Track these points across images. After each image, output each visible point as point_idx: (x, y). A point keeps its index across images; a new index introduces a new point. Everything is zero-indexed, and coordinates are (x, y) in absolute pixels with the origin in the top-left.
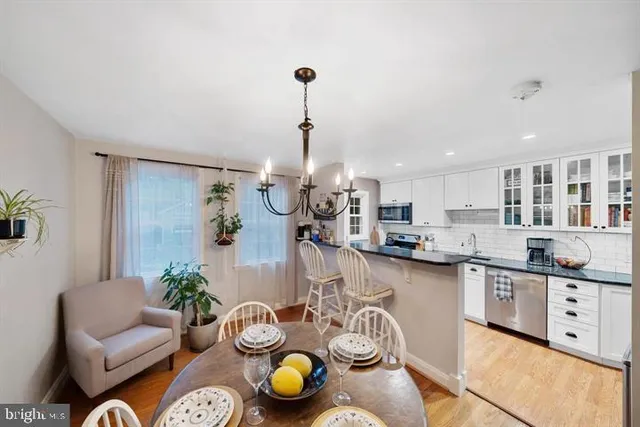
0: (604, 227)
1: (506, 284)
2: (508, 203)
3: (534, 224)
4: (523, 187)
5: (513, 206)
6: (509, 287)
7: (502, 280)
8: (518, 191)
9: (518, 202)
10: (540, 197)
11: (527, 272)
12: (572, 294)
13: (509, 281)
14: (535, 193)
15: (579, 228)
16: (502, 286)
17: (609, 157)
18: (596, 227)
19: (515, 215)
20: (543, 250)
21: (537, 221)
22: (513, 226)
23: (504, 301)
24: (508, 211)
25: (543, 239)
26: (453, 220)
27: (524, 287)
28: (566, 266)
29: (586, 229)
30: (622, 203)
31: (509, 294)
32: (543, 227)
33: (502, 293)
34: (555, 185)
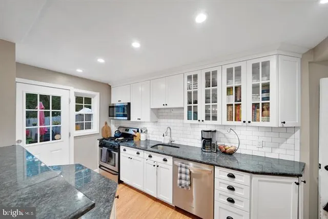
0: (249, 122)
1: (186, 174)
2: (190, 103)
3: (206, 120)
4: (199, 90)
5: (192, 105)
6: (188, 177)
7: (183, 170)
8: (196, 93)
9: (196, 102)
10: (209, 98)
11: (201, 162)
12: (232, 183)
13: (188, 171)
14: (206, 95)
15: (234, 123)
16: (183, 176)
17: (253, 64)
18: (244, 122)
19: (194, 113)
20: (210, 140)
21: (207, 117)
22: (193, 121)
23: (185, 188)
24: (190, 108)
25: (210, 131)
26: (158, 117)
27: (198, 176)
28: (225, 153)
29: (237, 123)
30: (261, 102)
31: (188, 183)
32: (211, 122)
33: (183, 182)
34: (218, 88)
